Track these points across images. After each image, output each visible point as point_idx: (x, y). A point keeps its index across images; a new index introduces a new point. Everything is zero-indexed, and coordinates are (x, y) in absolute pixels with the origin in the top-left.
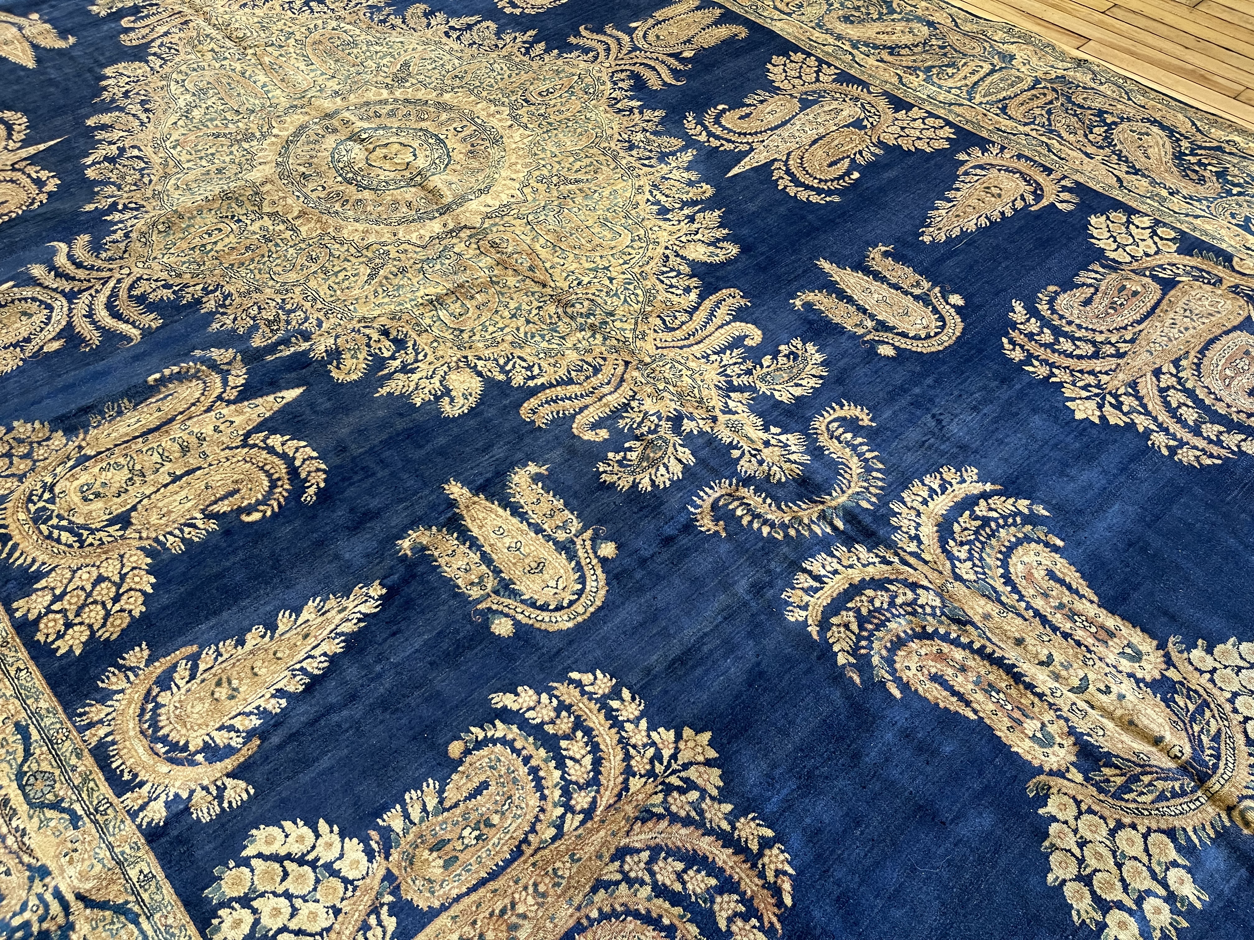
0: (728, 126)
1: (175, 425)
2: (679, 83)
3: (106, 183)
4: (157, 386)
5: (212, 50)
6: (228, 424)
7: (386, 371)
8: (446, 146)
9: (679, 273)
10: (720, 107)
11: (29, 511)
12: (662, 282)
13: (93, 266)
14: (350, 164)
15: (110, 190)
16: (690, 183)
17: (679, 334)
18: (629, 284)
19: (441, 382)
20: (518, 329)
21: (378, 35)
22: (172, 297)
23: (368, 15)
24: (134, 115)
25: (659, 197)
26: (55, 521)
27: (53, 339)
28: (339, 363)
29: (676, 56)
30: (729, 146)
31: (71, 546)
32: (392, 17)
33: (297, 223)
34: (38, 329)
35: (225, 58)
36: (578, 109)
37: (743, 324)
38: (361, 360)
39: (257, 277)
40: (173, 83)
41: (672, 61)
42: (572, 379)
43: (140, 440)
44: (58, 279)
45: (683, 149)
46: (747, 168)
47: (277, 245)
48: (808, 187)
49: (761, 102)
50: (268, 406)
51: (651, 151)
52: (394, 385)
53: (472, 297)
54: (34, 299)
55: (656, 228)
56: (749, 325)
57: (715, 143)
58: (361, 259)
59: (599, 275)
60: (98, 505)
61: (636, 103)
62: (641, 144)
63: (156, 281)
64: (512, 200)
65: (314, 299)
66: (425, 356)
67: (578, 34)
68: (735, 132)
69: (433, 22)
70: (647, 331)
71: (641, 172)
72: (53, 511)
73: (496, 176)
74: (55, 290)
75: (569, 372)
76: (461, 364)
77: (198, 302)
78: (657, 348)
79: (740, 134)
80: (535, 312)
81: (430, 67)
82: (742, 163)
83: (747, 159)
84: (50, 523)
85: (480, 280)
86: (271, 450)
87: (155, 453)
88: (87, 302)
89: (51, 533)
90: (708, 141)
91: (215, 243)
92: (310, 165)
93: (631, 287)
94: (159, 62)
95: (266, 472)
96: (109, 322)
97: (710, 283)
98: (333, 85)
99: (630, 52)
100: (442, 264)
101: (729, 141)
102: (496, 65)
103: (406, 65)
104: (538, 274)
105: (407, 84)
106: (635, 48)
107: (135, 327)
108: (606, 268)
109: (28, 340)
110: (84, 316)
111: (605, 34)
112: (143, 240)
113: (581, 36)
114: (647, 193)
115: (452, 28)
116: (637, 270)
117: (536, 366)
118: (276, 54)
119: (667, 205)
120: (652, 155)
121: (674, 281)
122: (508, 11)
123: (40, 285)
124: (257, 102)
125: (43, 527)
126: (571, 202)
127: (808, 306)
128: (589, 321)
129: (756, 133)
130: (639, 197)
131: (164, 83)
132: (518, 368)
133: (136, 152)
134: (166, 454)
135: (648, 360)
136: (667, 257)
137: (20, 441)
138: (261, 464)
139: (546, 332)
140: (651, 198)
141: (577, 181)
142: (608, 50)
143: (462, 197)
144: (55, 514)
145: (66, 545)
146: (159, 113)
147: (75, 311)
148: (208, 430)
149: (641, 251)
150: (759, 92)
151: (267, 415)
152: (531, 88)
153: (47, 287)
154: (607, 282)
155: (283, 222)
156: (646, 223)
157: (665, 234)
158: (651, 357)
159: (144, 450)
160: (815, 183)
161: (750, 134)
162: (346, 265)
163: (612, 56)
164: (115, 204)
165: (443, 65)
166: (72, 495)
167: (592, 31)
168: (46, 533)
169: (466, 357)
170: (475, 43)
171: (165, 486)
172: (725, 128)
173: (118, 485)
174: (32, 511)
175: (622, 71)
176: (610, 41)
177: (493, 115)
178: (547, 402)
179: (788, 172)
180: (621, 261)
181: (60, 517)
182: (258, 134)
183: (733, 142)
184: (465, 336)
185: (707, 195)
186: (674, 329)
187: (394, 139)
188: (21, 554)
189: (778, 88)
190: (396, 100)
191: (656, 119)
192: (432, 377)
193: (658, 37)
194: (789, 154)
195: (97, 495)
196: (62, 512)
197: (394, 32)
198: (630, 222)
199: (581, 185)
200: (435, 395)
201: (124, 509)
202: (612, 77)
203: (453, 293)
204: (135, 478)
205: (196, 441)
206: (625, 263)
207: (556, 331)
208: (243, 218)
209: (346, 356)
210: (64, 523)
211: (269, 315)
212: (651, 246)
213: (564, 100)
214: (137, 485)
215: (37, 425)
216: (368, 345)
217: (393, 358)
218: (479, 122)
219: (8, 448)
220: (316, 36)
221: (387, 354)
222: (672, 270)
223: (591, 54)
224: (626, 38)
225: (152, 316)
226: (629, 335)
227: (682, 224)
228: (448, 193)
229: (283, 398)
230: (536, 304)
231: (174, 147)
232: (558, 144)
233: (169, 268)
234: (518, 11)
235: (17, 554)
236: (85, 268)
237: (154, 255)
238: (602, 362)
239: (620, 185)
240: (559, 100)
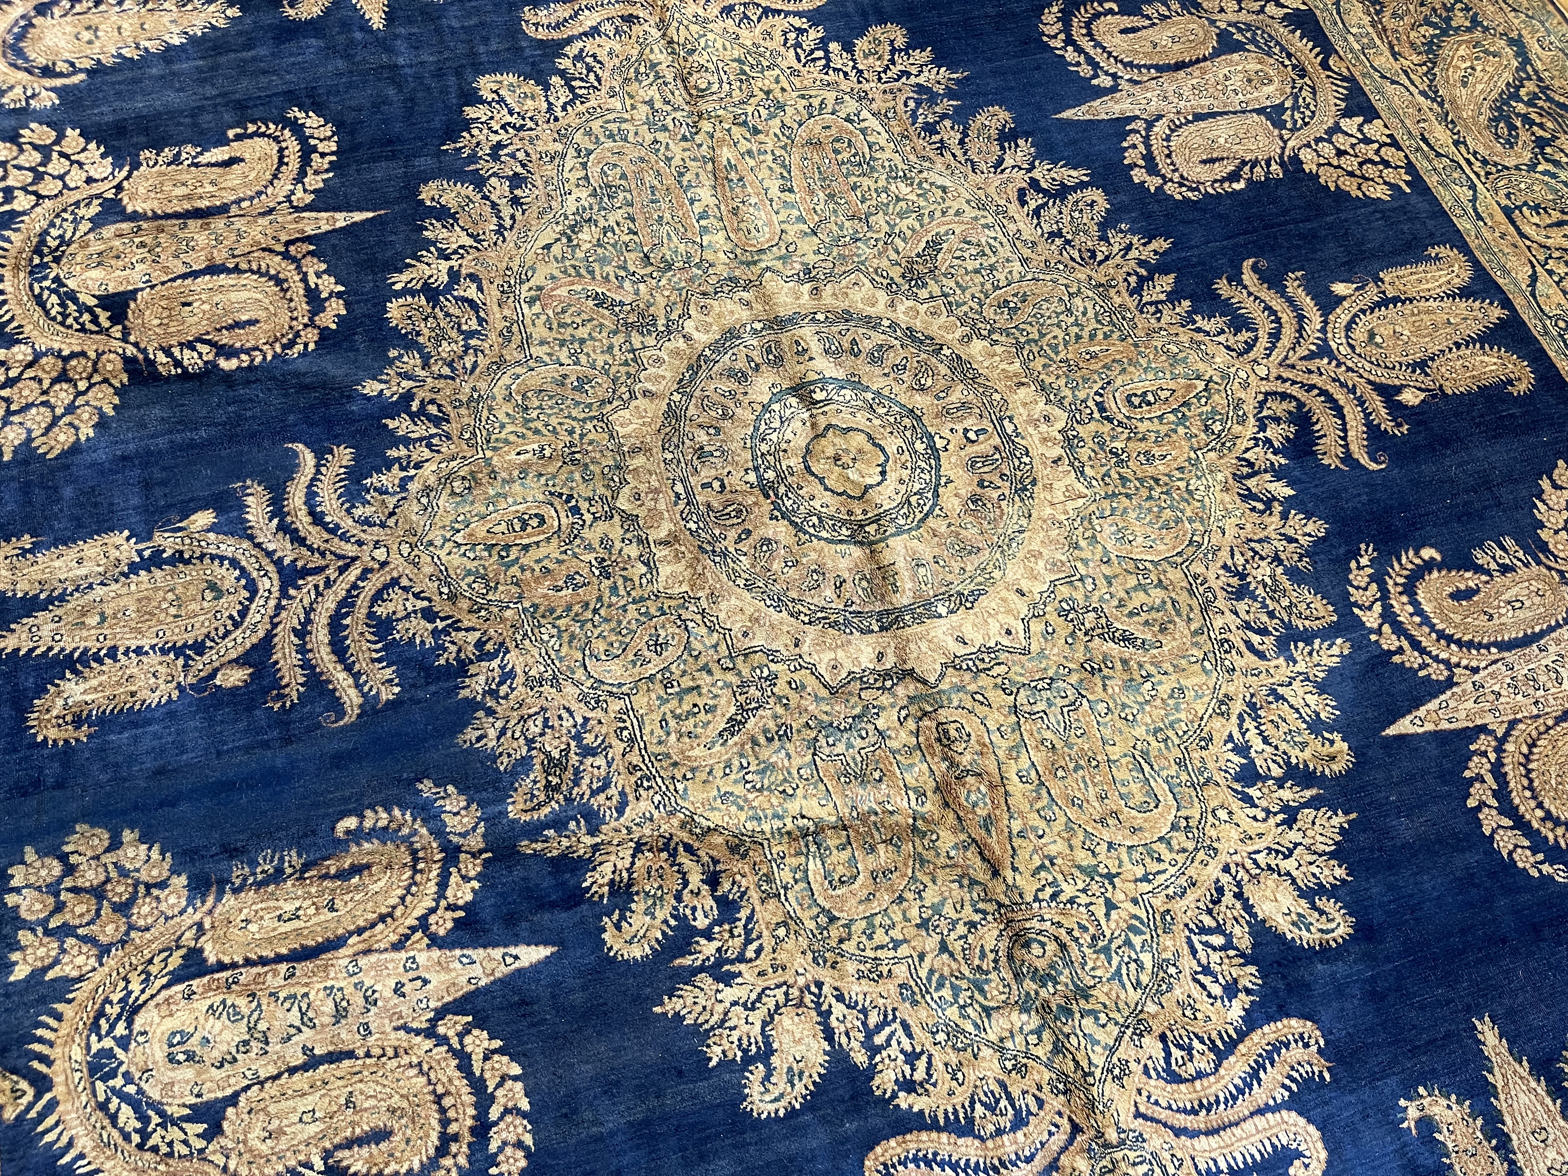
0: (1427, 608)
1: (342, 958)
2: (1374, 466)
3: (409, 343)
4: (347, 841)
5: (650, 103)
6: (419, 983)
7: (687, 961)
8: (938, 467)
9: (1229, 945)
10: (1428, 553)
11: (88, 1047)
12: (1194, 952)
13: (338, 527)
14: (779, 451)
15: (412, 361)
16: (1316, 726)
17: (1184, 1095)
18: (1138, 932)
19: (765, 1024)
20: (922, 957)
21: (912, 157)
22: (430, 641)
23: (912, 104)
24: (494, 205)
25: (1252, 736)
26: (118, 1082)
27: (236, 661)
28: (623, 917)
29: (1388, 393)
30: (1412, 659)
31: (127, 1137)
32: (948, 123)
33: (661, 553)
34: (221, 631)
35: (665, 128)
36: (1181, 461)
37: (1302, 1121)
38: (658, 922)
39: (565, 650)
40: (572, 152)
41: (1376, 403)
42: (970, 1121)
43: (283, 967)
44: (280, 535)
45: (1329, 633)
46: (1429, 727)
47: (614, 589)
48: (1521, 824)
49: (1505, 569)
50: (489, 966)
51: (1271, 615)
52: (689, 1001)
53: (873, 849)
54: (234, 563)
55: (1222, 814)
56: (1311, 1128)
57: (1390, 641)
58: (731, 678)
59: (1094, 887)
60: (187, 1073)
61: (1282, 490)
62: (1260, 591)
63: (417, 596)
64: (1006, 642)
65: (632, 740)
66: (759, 951)
67: (1236, 278)
68: (1432, 627)
69: (1009, 162)
70: (1133, 1065)
71: (1239, 662)
72: (121, 1063)
73: (997, 574)
74: (269, 554)
75: (972, 1103)
76: (808, 998)
77: (462, 668)
78: (1138, 1115)
79: (1441, 635)
80: (961, 929)
81: (971, 265)
82: (1422, 711)
83: (1433, 705)
84: (111, 1083)
85: (896, 818)
86: (464, 1061)
87: (295, 1008)
88: (306, 602)
89: (108, 1100)
90: (1379, 632)
91: (526, 548)
92: (718, 430)
93: (1137, 940)
94: (564, 96)
95: (443, 1111)
96: (324, 657)
97: (1275, 991)
98: (807, 249)
99: (1311, 356)
100: (849, 746)
101: (1416, 645)
102: (1078, 301)
103: (934, 245)
104: (993, 841)
105: (923, 294)
106: (1324, 351)
107: (357, 686)
108: (1110, 877)
109: (199, 648)
110: (294, 630)
111: (1282, 291)
112: (424, 500)
113: (1240, 282)
114: (1234, 719)
115: (1034, 183)
116: (1158, 902)
117: (924, 1058)
118: (744, 146)
119: (1258, 762)
120: (1271, 624)
121: (1215, 957)
122: (1138, 175)
123: (251, 538)
124: (682, 248)
125: (100, 1086)
126: (1099, 689)
127: (1427, 1124)
128: (1043, 993)
129: (1470, 645)
130: (1217, 723)
131: (559, 147)
132: (893, 1051)
133: (472, 292)
134: (311, 1014)
135: (1112, 1136)
136: (1220, 890)
137: (124, 873)
138: (440, 1090)
139: (964, 984)
140: (1236, 735)
141: (1127, 639)
142: (1275, 336)
143: (928, 604)
144: (123, 1069)
145: (121, 1130)
146: (533, 212)
147: (284, 614)
148: (385, 989)
149: (1180, 858)
150: (1508, 542)
151: (482, 983)
152: (1119, 382)
153: (258, 546)
154: (1100, 911)
155: (640, 541)
156: (1210, 791)
157: (1235, 834)
158: (1120, 1131)
159: (282, 995)
160: (1534, 817)
161: (1459, 643)
162: (704, 679)
163: (1277, 355)
164: (408, 396)
165: (992, 268)
166: (156, 1046)
167: (1263, 279)
168: (101, 1098)
169: (819, 985)
170: (1059, 234)
171: (292, 1071)
172: (1419, 611)
173: (224, 1048)
174: (94, 1050)
175: (1284, 396)
176: (1287, 317)
177: (1035, 422)
178: (915, 1160)
179: (1497, 769)
180: (1140, 872)
181: (128, 1078)
182: (661, 322)
183: (1423, 651)
184: (835, 932)
185: (1336, 767)
186: (1179, 1080)
187: (861, 419)
188: (57, 1124)
189: (1544, 547)
190: (894, 325)
191: (1304, 541)
192: (753, 1009)
193: (1372, 335)
194: (1513, 724)
195: (191, 1057)
196: (133, 1069)
197: (939, 160)
198: (1184, 777)
199: (1128, 652)
200: (745, 1051)
201: (220, 1095)
202: (1262, 404)
203: (845, 828)
204: (253, 1043)
205: (361, 1002)
206: (1145, 879)
207: (982, 991)
208: (584, 506)
209: (639, 906)
210: (131, 1089)
211: (552, 746)
212: (1201, 855)
213: (1164, 429)
214: (252, 1055)
215: (155, 854)
216: (678, 898)
217: (708, 934)
218: (1009, 428)
219: (102, 878)
220: (814, 126)
221: (701, 923)
222: (1219, 930)
223: (1245, 336)
224: (1315, 319)
225: (388, 673)
226: (1099, 1060)
227: (1272, 821)
228: (909, 585)
229: (516, 958)
230: (968, 913)
231: (531, 302)
232: (1121, 536)
233: (443, 577)
234: (1153, 183)
235: (50, 1121)
236: (325, 526)
237: (430, 537)
238: (1034, 1108)
239: (1192, 681)
240: (1156, 426)
